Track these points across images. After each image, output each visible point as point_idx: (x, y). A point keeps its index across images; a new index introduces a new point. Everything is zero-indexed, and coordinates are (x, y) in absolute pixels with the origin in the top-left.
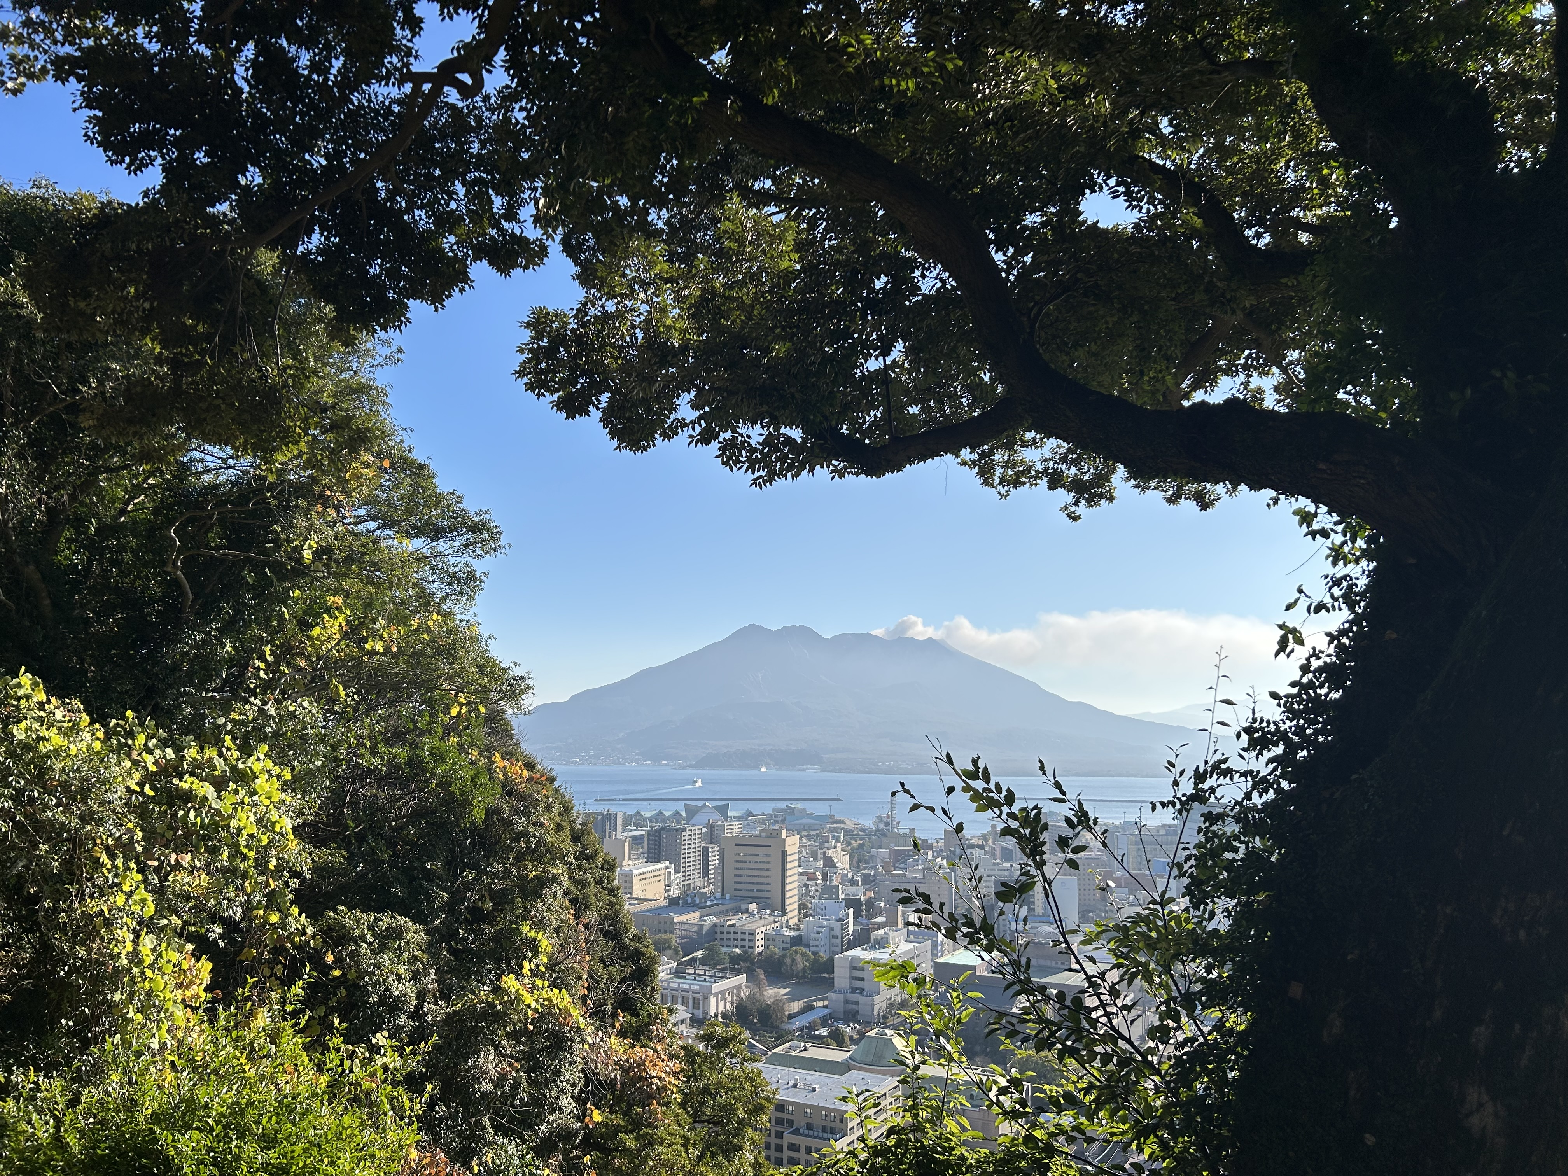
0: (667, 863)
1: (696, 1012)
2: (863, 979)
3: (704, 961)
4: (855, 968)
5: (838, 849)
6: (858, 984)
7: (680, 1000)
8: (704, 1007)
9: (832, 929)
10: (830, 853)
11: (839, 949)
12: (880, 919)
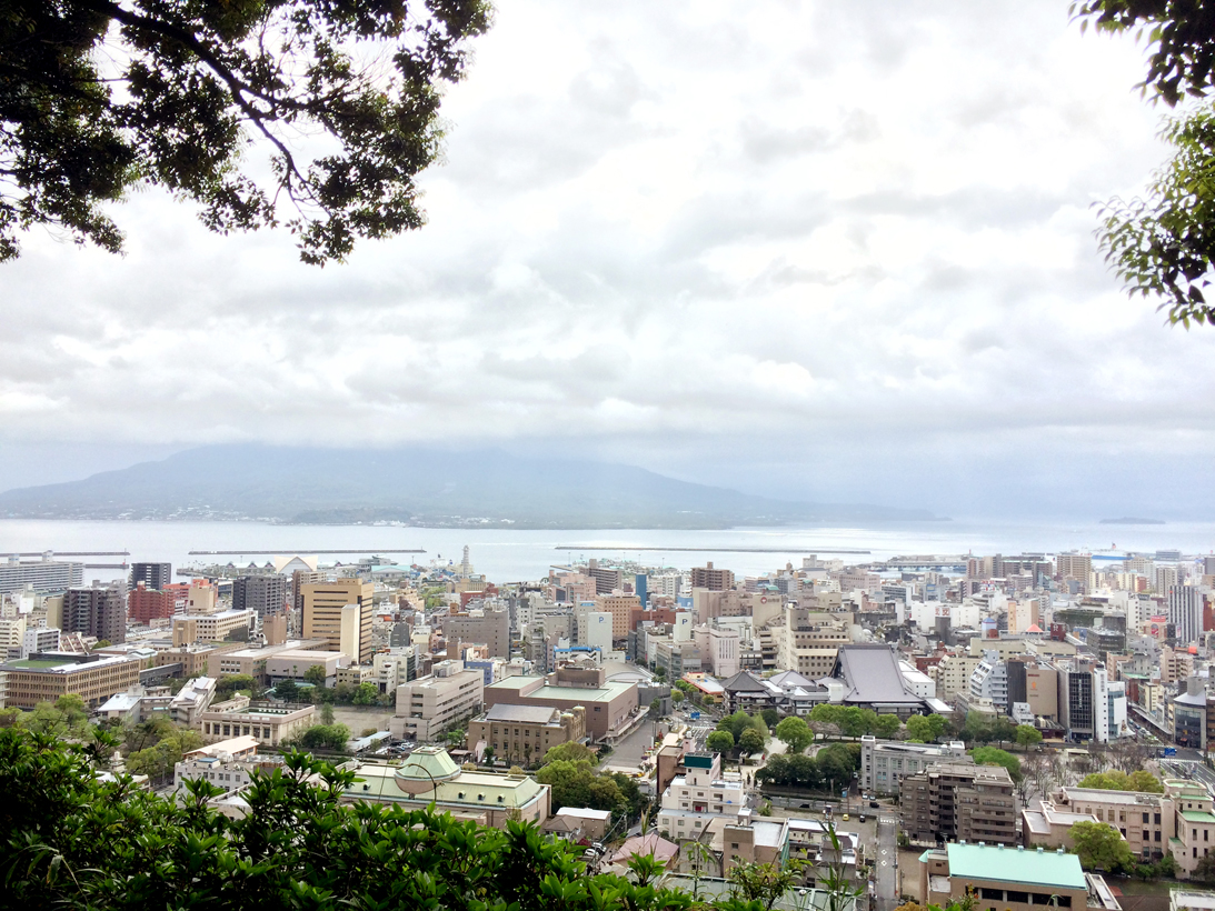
0: (252, 609)
1: (266, 741)
2: (421, 705)
3: (278, 695)
4: (414, 696)
5: (415, 594)
6: (418, 709)
7: (251, 731)
8: (274, 736)
9: (399, 663)
10: (407, 598)
11: (405, 680)
12: (444, 653)
